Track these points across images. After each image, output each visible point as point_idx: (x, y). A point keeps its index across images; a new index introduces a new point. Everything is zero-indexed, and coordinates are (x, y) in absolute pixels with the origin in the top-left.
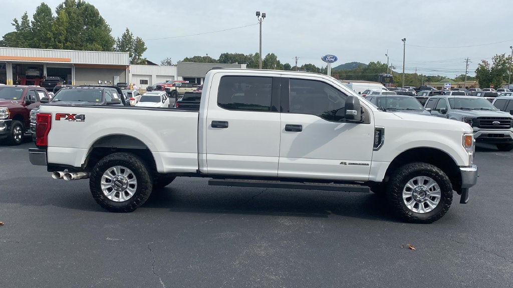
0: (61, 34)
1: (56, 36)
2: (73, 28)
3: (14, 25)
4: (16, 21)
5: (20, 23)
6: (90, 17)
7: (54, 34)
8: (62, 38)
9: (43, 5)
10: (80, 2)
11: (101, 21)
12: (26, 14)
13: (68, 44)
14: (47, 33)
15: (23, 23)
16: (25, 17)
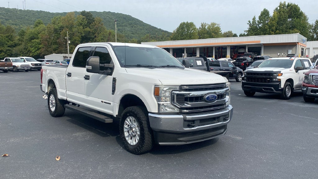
0: (273, 26)
1: (270, 27)
2: (281, 21)
3: (248, 24)
4: (249, 22)
5: (251, 22)
6: (294, 12)
7: (269, 26)
8: (274, 28)
9: (265, 10)
10: (289, 3)
11: (301, 14)
12: (254, 17)
13: (277, 31)
14: (265, 26)
15: (253, 22)
16: (254, 19)
